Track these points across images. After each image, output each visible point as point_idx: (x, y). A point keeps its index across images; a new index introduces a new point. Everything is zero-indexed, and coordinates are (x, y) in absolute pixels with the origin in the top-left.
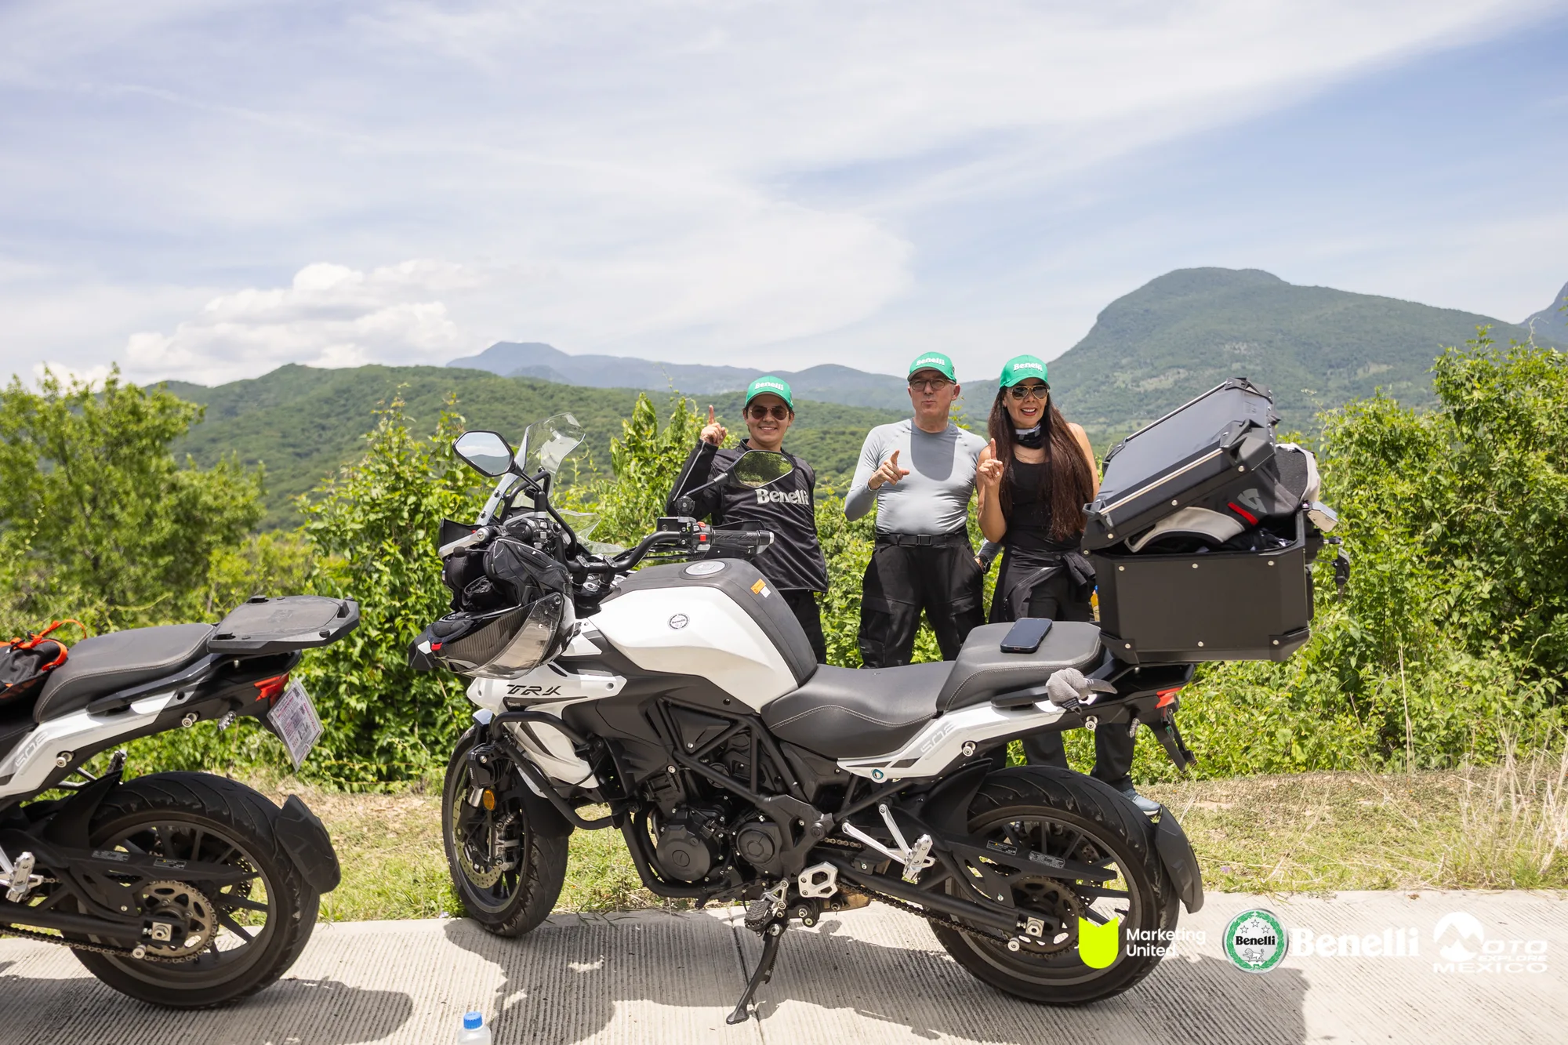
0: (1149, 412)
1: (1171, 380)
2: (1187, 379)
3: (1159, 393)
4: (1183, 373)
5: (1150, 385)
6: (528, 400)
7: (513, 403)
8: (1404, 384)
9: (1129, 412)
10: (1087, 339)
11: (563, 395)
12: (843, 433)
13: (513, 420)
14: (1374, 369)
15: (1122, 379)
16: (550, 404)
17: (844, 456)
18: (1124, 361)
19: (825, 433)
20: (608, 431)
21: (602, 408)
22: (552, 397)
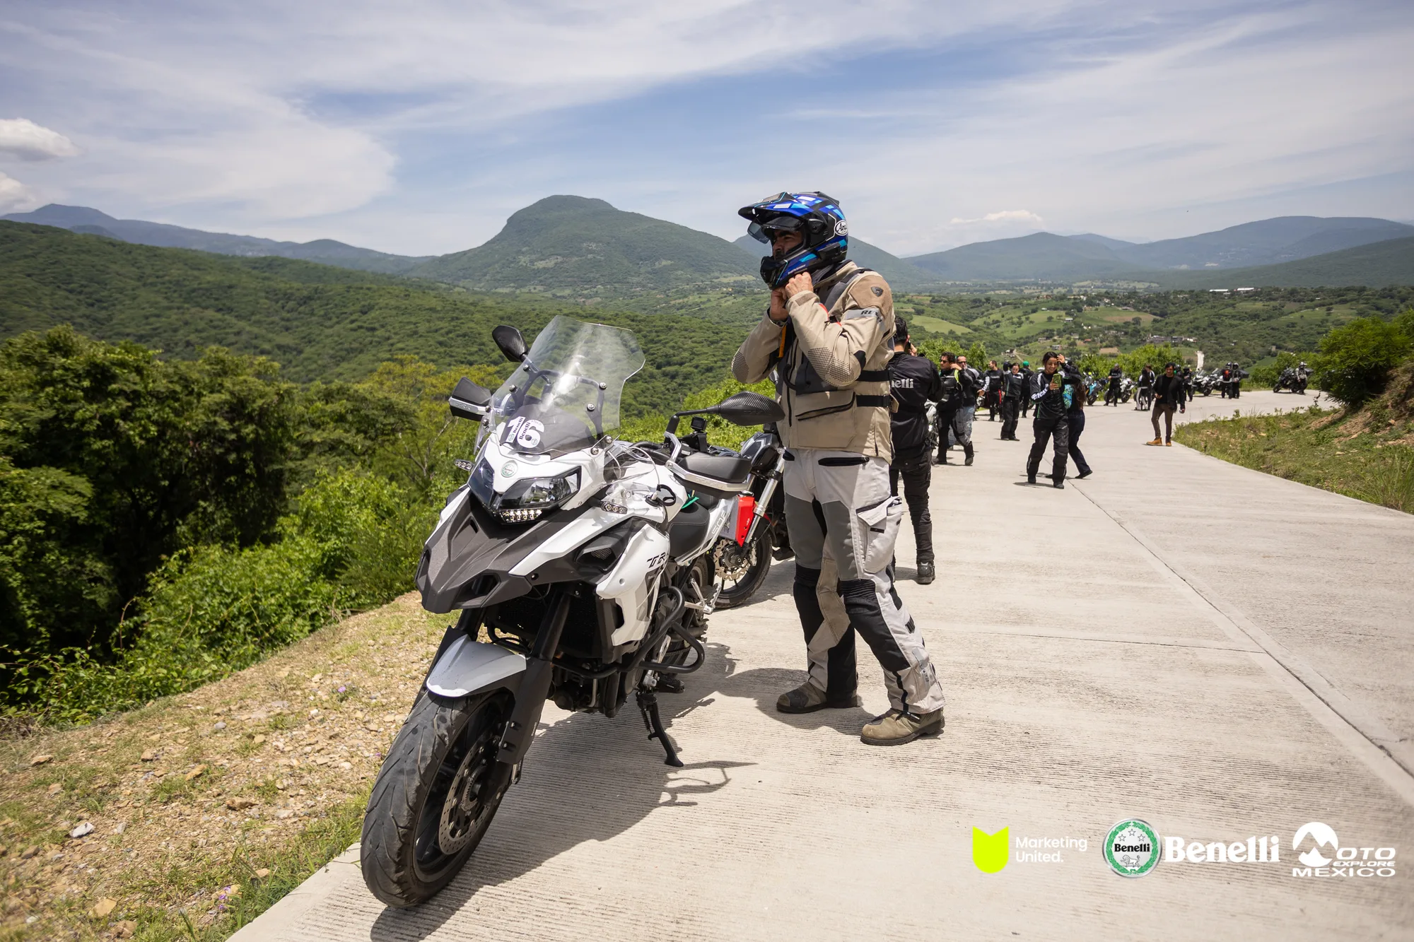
0: (541, 281)
1: (553, 262)
2: (562, 263)
3: (546, 270)
4: (560, 259)
5: (540, 265)
6: (111, 253)
7: (98, 255)
8: (679, 272)
9: (530, 281)
10: (500, 234)
11: (139, 251)
12: (362, 288)
13: (102, 268)
14: (664, 263)
15: (524, 260)
16: (130, 257)
17: (366, 303)
18: (524, 249)
19: (350, 287)
20: (184, 279)
21: (174, 263)
22: (130, 252)
